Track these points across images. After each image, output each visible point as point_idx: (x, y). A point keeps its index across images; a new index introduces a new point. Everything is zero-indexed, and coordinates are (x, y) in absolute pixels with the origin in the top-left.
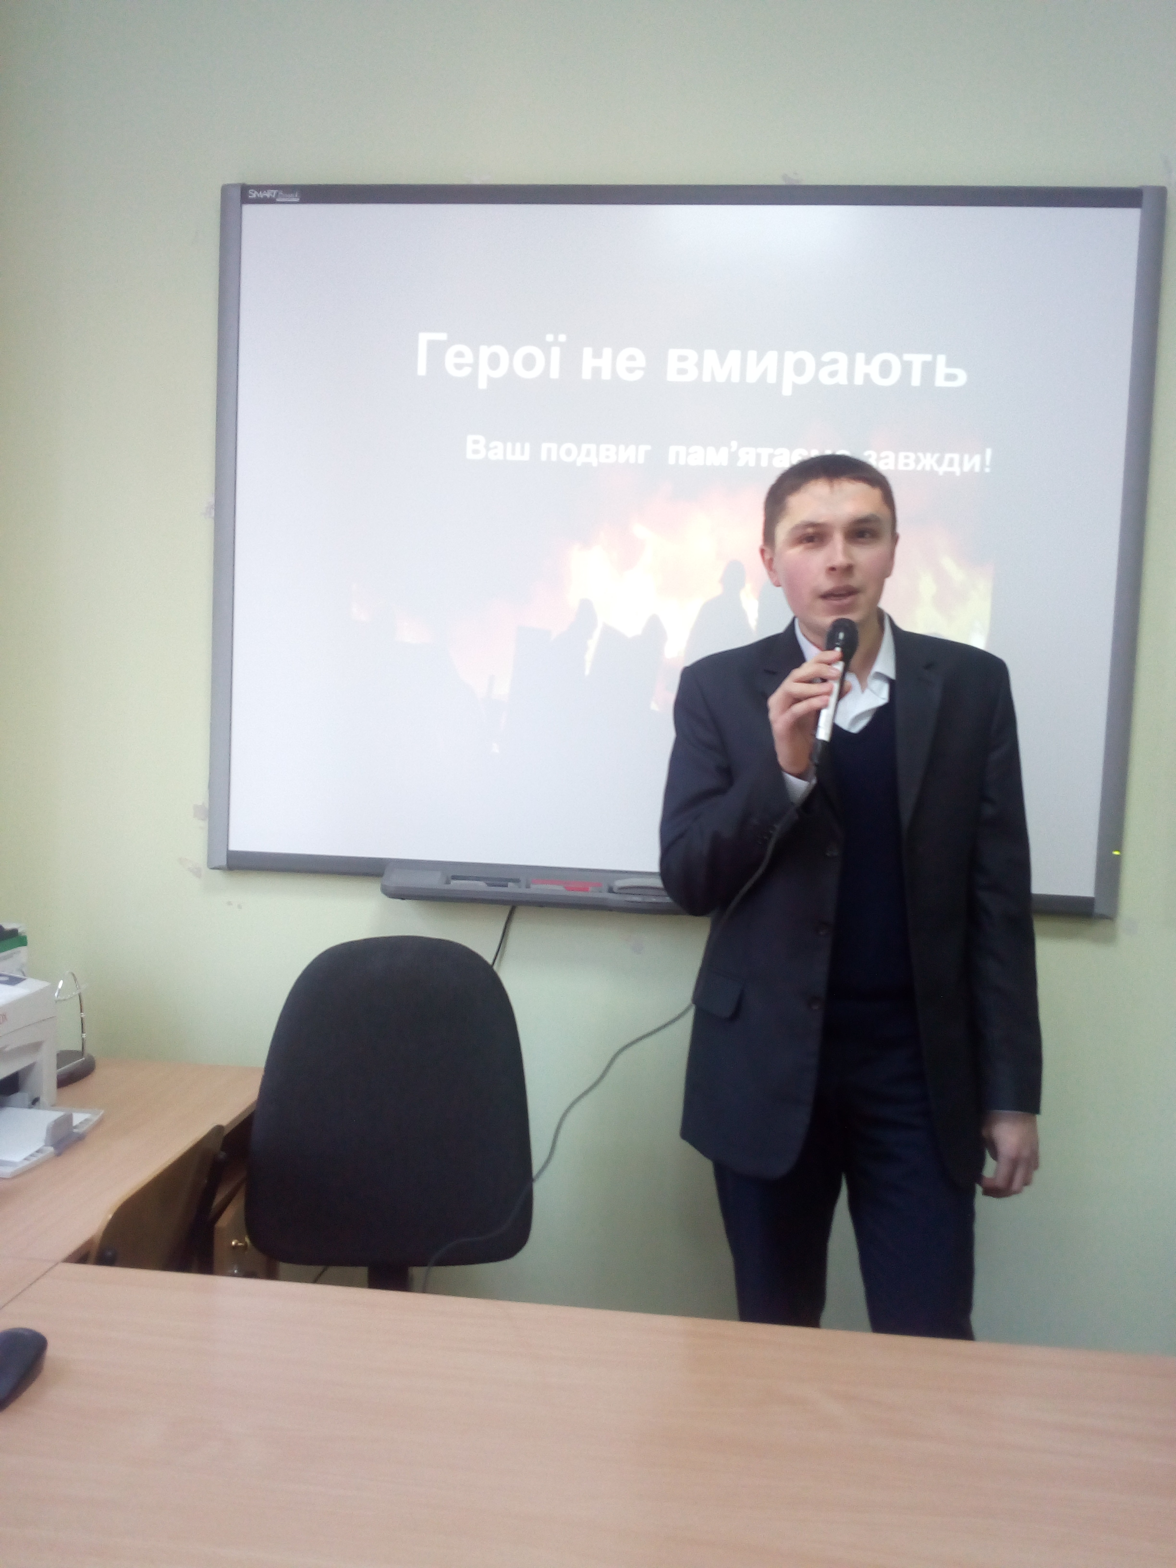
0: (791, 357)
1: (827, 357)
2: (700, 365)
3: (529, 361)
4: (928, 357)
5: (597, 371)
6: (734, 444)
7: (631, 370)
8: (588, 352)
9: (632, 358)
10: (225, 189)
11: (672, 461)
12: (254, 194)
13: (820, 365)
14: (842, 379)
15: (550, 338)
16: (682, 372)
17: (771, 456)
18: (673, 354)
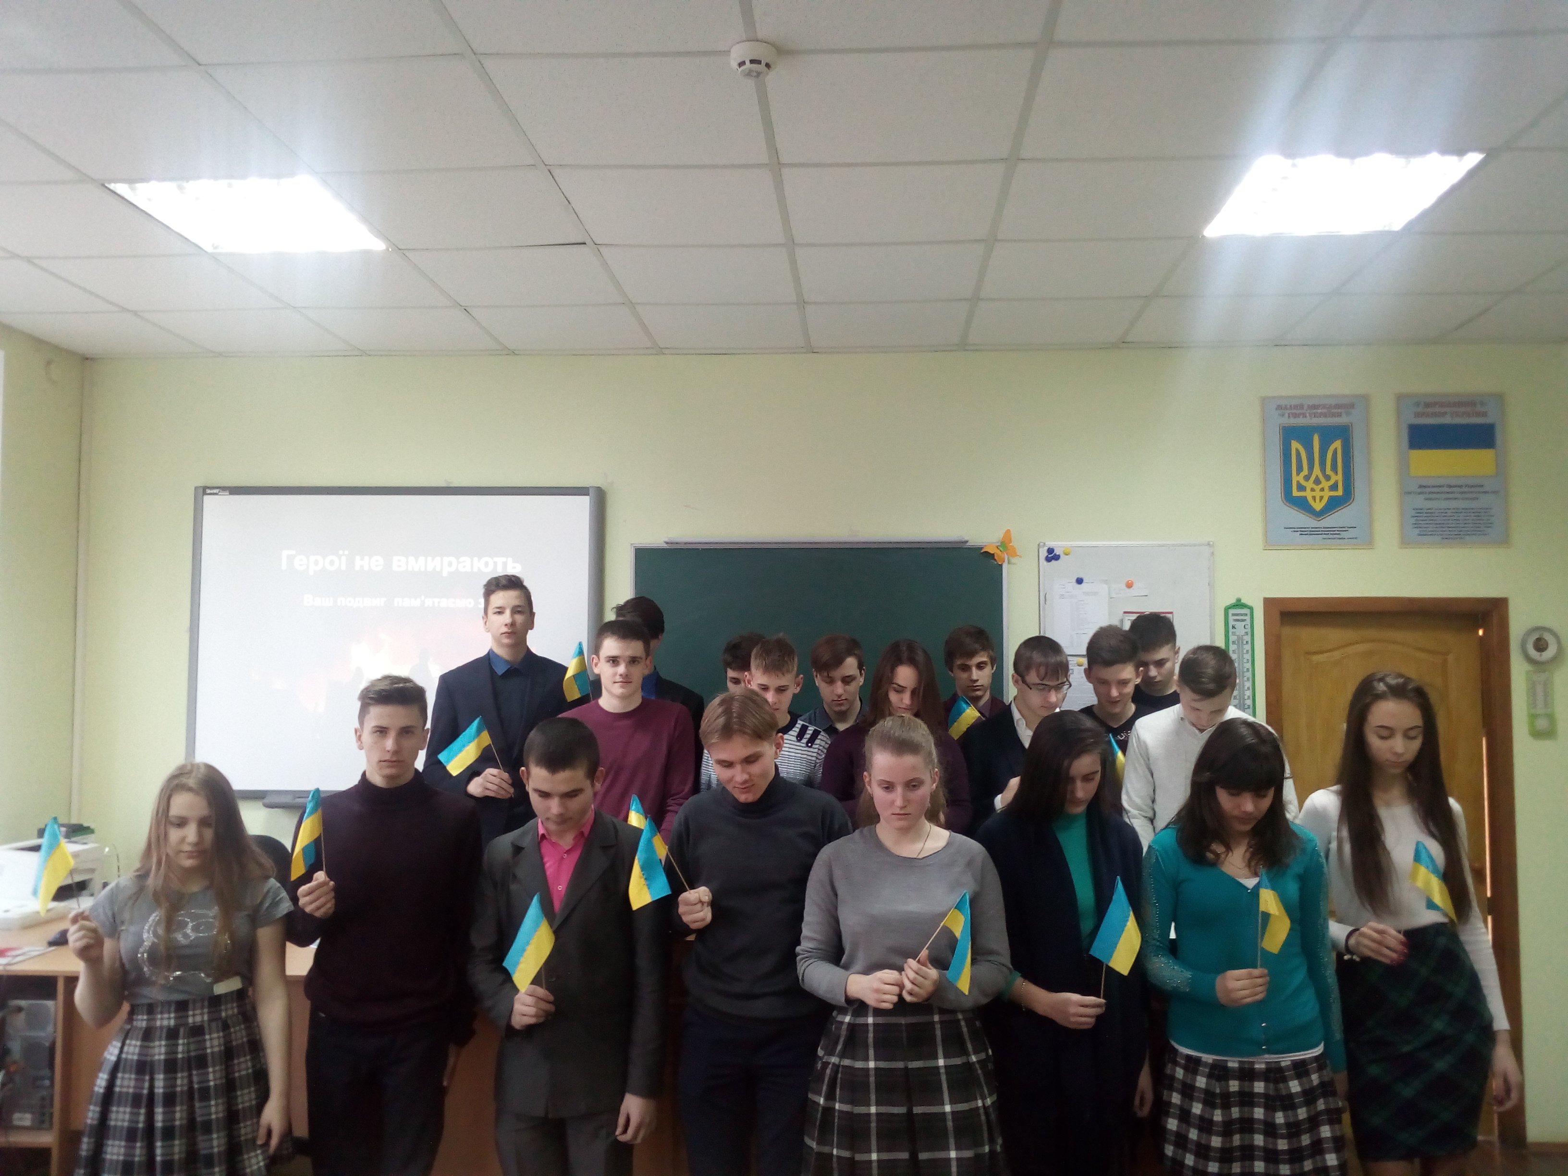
0: (446, 560)
1: (461, 559)
2: (407, 563)
3: (332, 563)
4: (504, 559)
5: (362, 566)
6: (423, 597)
7: (377, 566)
8: (358, 558)
9: (377, 561)
10: (196, 488)
11: (396, 604)
12: (208, 491)
13: (459, 563)
14: (468, 569)
15: (341, 552)
16: (399, 566)
17: (439, 602)
18: (395, 559)
